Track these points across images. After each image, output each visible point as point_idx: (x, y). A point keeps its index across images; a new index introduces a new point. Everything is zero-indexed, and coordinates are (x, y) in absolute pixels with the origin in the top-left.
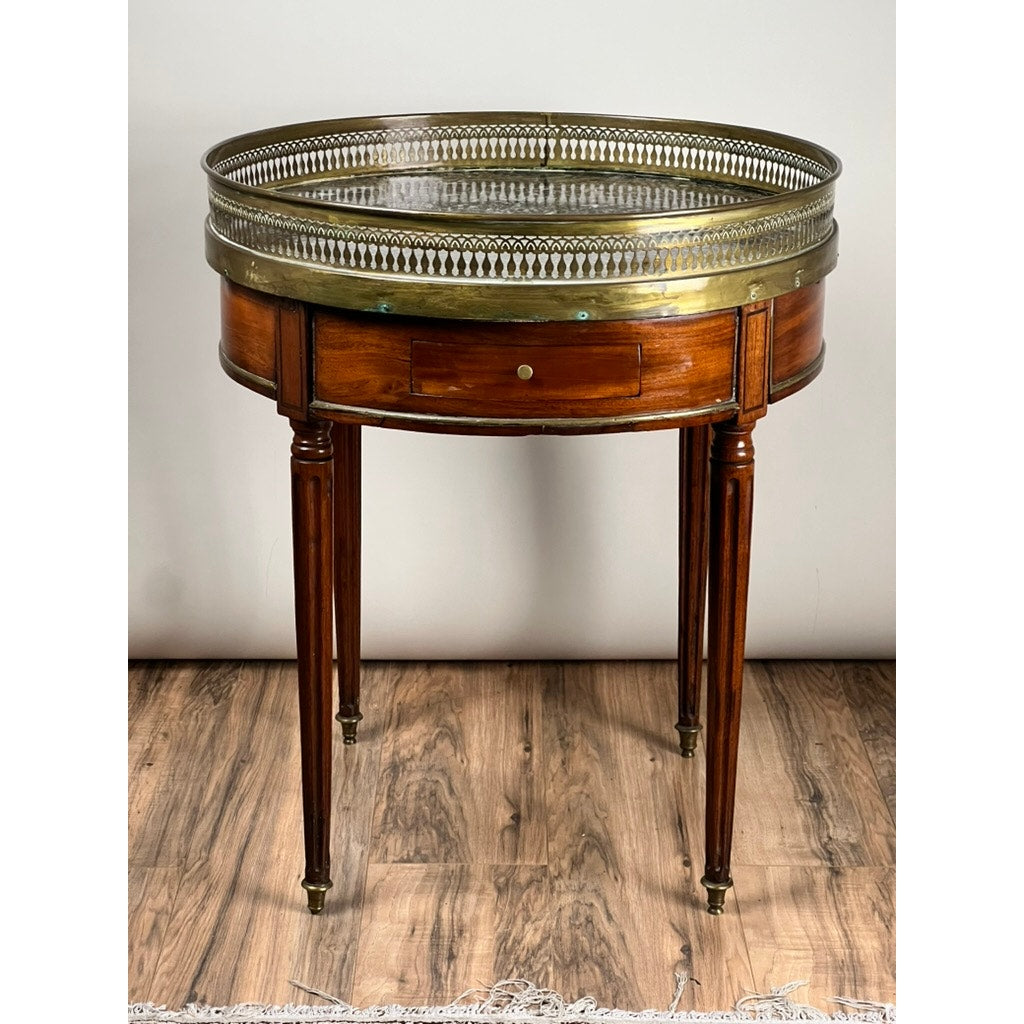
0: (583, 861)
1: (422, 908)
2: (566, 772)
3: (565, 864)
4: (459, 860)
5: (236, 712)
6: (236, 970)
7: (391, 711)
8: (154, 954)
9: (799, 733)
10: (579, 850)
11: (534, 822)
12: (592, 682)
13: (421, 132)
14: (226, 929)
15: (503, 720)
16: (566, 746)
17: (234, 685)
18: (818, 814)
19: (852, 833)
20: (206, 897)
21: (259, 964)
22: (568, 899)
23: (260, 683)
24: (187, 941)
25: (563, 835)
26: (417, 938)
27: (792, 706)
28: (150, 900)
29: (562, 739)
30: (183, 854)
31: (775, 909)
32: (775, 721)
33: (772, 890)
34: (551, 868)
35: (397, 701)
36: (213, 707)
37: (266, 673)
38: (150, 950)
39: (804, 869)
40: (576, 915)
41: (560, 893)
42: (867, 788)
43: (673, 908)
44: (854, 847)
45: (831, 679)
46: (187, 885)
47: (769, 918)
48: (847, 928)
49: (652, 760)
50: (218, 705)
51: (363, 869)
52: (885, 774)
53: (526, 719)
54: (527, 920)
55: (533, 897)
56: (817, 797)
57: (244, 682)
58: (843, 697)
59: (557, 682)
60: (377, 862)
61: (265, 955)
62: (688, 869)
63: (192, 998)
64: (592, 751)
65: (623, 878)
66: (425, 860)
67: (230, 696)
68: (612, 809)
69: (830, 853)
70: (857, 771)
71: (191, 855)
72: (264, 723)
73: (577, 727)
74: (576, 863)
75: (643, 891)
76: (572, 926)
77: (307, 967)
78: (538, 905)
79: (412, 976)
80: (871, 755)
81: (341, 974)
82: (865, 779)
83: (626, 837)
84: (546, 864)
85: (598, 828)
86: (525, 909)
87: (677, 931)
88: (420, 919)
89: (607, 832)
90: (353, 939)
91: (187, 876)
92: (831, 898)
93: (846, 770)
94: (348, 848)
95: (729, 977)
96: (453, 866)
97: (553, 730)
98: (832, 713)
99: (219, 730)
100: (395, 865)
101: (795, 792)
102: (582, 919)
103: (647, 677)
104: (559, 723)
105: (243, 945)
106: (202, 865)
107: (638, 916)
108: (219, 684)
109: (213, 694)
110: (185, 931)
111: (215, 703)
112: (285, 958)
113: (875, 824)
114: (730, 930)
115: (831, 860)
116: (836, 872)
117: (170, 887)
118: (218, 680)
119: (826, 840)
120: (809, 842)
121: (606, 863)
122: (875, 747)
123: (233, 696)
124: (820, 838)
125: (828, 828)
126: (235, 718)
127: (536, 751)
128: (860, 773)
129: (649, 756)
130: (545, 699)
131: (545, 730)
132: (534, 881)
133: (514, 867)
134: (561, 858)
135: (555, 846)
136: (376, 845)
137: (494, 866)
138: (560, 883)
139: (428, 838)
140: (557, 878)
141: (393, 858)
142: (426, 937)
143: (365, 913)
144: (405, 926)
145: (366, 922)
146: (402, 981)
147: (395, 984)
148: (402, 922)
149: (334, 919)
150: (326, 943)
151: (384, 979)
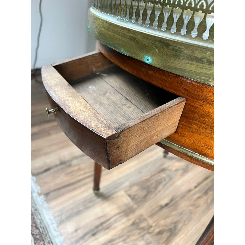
0: (162, 234)
1: (112, 212)
2: (195, 201)
3: (157, 230)
4: (138, 206)
10: (166, 229)
25: (169, 220)
34: (152, 228)
38: (63, 175)
41: (143, 239)
51: (120, 190)
54: (124, 240)
55: (135, 234)
60: (124, 191)
63: (47, 194)
68: (191, 223)
74: (160, 233)
83: (182, 236)
84: (153, 225)
85: (180, 226)
86: (128, 236)
88: (107, 215)
89: (180, 230)
94: (126, 182)
100: (126, 195)
121: (166, 240)
132: (143, 229)
133: (145, 220)
134: (159, 227)
135: (162, 222)
136: (131, 186)
137: (142, 215)
138: (148, 236)
139: (142, 194)
140: (150, 233)
141: (129, 192)
142: (100, 222)
143: (102, 202)
144: (102, 214)
145: (98, 205)
146: (76, 230)
147: (74, 230)
148: (103, 212)
149: (95, 198)
150: (84, 203)
151: (74, 226)
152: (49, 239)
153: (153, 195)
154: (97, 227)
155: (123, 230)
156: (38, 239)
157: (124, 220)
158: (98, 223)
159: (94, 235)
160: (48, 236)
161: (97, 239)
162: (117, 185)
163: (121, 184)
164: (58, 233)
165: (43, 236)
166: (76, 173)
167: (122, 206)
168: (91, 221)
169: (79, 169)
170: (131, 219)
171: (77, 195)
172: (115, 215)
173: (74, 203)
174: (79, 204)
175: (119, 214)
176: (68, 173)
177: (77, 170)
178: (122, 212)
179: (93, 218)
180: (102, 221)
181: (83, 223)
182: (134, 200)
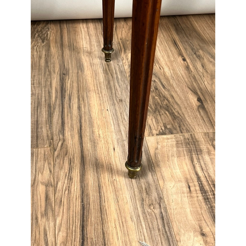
1: (186, 169)
2: (207, 72)
4: (188, 131)
5: (53, 47)
6: (103, 233)
7: (119, 43)
8: (52, 224)
12: (191, 24)
14: (88, 195)
15: (167, 45)
16: (199, 57)
17: (49, 33)
20: (70, 169)
21: (116, 227)
23: (59, 31)
24: (69, 209)
26: (194, 194)
28: (40, 175)
29: (195, 54)
30: (50, 137)
35: (119, 38)
36: (43, 44)
37: (60, 26)
38: (48, 219)
46: (58, 161)
50: (45, 43)
53: (175, 44)
57: (53, 31)
59: (178, 25)
60: (149, 136)
61: (116, 216)
67: (48, 38)
71: (55, 138)
72: (67, 52)
73: (198, 47)
77: (144, 226)
81: (166, 232)
88: (188, 177)
91: (56, 153)
96: (187, 135)
97: (189, 50)
99: (48, 57)
100: (158, 137)
103: (210, 21)
104: (189, 45)
105: (101, 210)
106: (62, 144)
108: (42, 33)
109: (40, 37)
110: (65, 200)
111: (43, 42)
112: (128, 219)
117: (49, 164)
118: (41, 30)
123: (50, 38)
126: (54, 50)
127: (188, 60)
130: (178, 33)
131: (186, 49)
142: (199, 192)
143: (159, 175)
144: (184, 184)
145: (161, 182)
146: (203, 235)
147: (200, 237)
148: (180, 181)
149: (143, 181)
150: (147, 202)
151: (192, 234)
153: (176, 107)
166: (58, 195)
167: (179, 152)
168: (192, 204)
169: (47, 185)
170: (208, 149)
171: (120, 211)
172: (194, 167)
173: (139, 222)
174: (144, 213)
175: (192, 161)
176: (46, 210)
177: (51, 189)
178: (191, 155)
179: (186, 200)
180: (198, 188)
181: (190, 217)
182: (174, 131)
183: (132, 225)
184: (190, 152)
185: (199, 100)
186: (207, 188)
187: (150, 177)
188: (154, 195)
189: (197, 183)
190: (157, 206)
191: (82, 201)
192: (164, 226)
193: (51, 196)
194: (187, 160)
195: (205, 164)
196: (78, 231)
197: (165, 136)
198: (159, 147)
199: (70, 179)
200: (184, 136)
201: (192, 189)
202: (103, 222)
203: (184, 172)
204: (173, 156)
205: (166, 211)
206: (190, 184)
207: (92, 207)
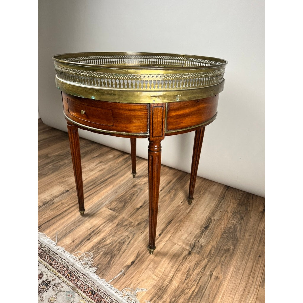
0: (141, 224)
1: (99, 223)
3: (137, 223)
4: (119, 213)
6: (54, 223)
9: (219, 207)
10: (143, 221)
11: (143, 209)
13: (156, 57)
14: (66, 212)
16: (169, 192)
18: (203, 232)
19: (205, 242)
20: (72, 203)
21: (59, 223)
22: (127, 233)
24: (57, 212)
26: (89, 231)
27: (224, 199)
29: (170, 190)
31: (165, 259)
32: (217, 202)
33: (170, 252)
34: (133, 223)
38: (49, 211)
39: (184, 248)
40: (124, 239)
41: (127, 231)
42: (221, 229)
43: (144, 247)
44: (202, 247)
45: (239, 195)
47: (160, 261)
48: (175, 275)
49: (182, 202)
50: (124, 163)
51: (102, 208)
52: (229, 227)
54: (113, 236)
55: (121, 230)
56: (207, 228)
58: (238, 201)
60: (106, 207)
61: (63, 221)
62: (158, 236)
64: (172, 196)
65: (143, 233)
66: (114, 211)
68: (161, 212)
69: (194, 246)
70: (223, 223)
73: (176, 188)
74: (139, 224)
75: (143, 239)
76: (120, 242)
77: (65, 228)
78: (120, 232)
79: (76, 241)
80: (231, 219)
81: (66, 234)
82: (223, 226)
84: (133, 221)
86: (116, 233)
87: (137, 255)
88: (96, 226)
90: (79, 225)
92: (181, 261)
93: (221, 222)
94: (106, 202)
95: (133, 277)
96: (117, 214)
97: (171, 187)
98: (232, 204)
100: (108, 209)
101: (203, 224)
102: (123, 241)
104: (173, 186)
105: (63, 217)
107: (134, 246)
110: (60, 209)
112: (64, 224)
113: (213, 241)
114: (149, 261)
115: (192, 249)
116: (190, 253)
119: (197, 241)
120: (193, 240)
121: (145, 227)
122: (233, 217)
124: (196, 240)
125: (201, 238)
128: (223, 224)
129: (182, 201)
130: (177, 180)
131: (169, 187)
132: (126, 225)
133: (127, 220)
134: (138, 221)
135: (140, 217)
136: (111, 203)
137: (123, 218)
138: (130, 228)
139: (121, 205)
140: (131, 226)
141: (110, 207)
142: (91, 231)
143: (89, 219)
144: (91, 226)
145: (87, 222)
146: (73, 241)
147: (71, 241)
148: (92, 225)
149: (83, 218)
150: (75, 224)
151: (71, 239)
152: (53, 252)
153: (130, 204)
154: (90, 234)
155: (111, 230)
156: (43, 255)
157: (111, 224)
158: (89, 232)
159: (89, 239)
160: (50, 251)
161: (92, 241)
162: (99, 206)
163: (102, 203)
164: (59, 247)
165: (47, 252)
166: (61, 207)
167: (106, 217)
168: (84, 233)
169: (62, 204)
170: (116, 222)
171: (67, 220)
172: (102, 224)
173: (66, 226)
174: (70, 225)
175: (105, 222)
176: (53, 209)
177: (61, 205)
178: (108, 221)
179: (85, 230)
180: (93, 230)
181: (78, 235)
182: (115, 211)
183: (63, 226)
184: (109, 220)
185: (141, 207)
186: (95, 232)
187: (86, 218)
188: (79, 223)
189: (95, 229)
190: (75, 226)
191: (62, 213)
192: (69, 232)
193: (59, 206)
194: (103, 221)
195: (107, 226)
196: (51, 218)
197: (110, 210)
198: (103, 212)
199: (69, 205)
200: (116, 214)
201: (91, 229)
202: (59, 220)
203: (97, 224)
204: (102, 217)
205: (75, 229)
206: (93, 228)
207: (62, 215)
